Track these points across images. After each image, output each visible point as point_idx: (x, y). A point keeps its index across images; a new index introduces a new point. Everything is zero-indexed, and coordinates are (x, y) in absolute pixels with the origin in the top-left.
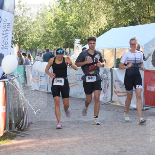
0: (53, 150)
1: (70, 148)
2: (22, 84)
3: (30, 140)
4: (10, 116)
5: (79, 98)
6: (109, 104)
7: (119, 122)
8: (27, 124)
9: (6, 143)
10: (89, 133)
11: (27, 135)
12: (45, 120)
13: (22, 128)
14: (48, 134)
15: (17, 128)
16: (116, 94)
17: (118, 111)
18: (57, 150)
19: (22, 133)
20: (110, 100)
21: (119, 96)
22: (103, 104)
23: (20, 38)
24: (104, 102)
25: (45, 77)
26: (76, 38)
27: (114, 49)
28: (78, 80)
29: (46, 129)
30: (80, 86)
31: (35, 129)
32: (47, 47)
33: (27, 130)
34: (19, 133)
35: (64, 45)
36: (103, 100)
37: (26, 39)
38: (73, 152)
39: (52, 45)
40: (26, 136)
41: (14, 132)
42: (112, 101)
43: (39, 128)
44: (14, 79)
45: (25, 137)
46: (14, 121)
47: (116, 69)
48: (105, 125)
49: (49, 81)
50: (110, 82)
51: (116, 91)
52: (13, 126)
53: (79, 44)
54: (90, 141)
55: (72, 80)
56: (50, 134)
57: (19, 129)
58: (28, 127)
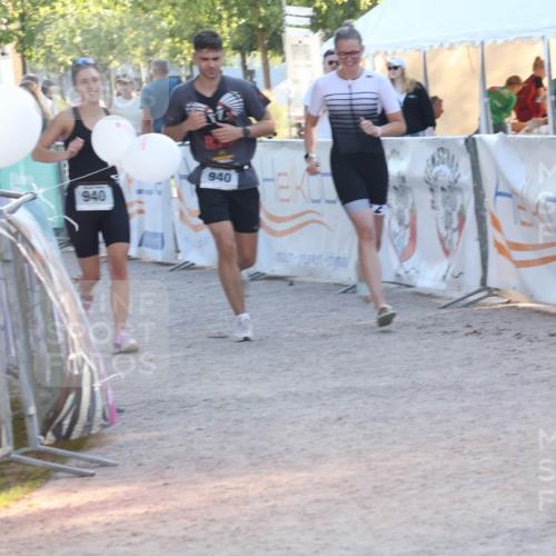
0: (233, 528)
1: (312, 517)
2: (55, 229)
3: (120, 490)
4: (15, 382)
5: (328, 285)
6: (474, 303)
7: (528, 383)
8: (98, 414)
9: (7, 507)
10: (394, 443)
11: (104, 465)
12: (180, 392)
13: (75, 435)
14: (201, 458)
15: (50, 434)
16: (501, 257)
17: (519, 336)
18: (248, 529)
19: (76, 460)
20: (476, 285)
21: (520, 264)
22: (444, 307)
23: (22, 17)
24: (449, 294)
25: (160, 193)
26: (290, 4)
27: (473, 42)
28: (317, 198)
29: (189, 433)
30: (329, 228)
31: (138, 436)
32: (157, 50)
33: (100, 445)
34: (63, 459)
35: (236, 37)
36: (443, 286)
37: (55, 20)
38: (329, 532)
39: (181, 41)
40: (99, 472)
41: (40, 454)
42: (489, 289)
43: (156, 433)
44: (13, 211)
45: (93, 475)
46: (37, 405)
47: (493, 139)
48: (466, 404)
49: (182, 214)
50: (467, 200)
51: (501, 240)
52: (34, 427)
53: (308, 30)
54: (402, 482)
55: (288, 200)
56: (210, 458)
57: (63, 440)
58: (104, 426)
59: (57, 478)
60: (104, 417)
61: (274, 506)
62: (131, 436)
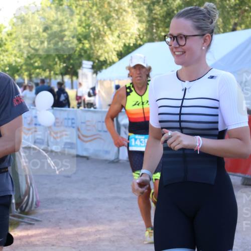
1: (113, 241)
3: (45, 230)
8: (34, 203)
11: (37, 221)
12: (58, 196)
13: (26, 210)
14: (71, 220)
15: (19, 210)
18: (92, 245)
19: (27, 219)
28: (100, 130)
29: (65, 211)
31: (47, 211)
33: (34, 213)
34: (22, 218)
40: (36, 223)
43: (52, 210)
45: (34, 224)
56: (74, 220)
57: (23, 211)
58: (36, 208)
59: (22, 225)
60: (36, 204)
61: (99, 238)
62: (44, 211)
